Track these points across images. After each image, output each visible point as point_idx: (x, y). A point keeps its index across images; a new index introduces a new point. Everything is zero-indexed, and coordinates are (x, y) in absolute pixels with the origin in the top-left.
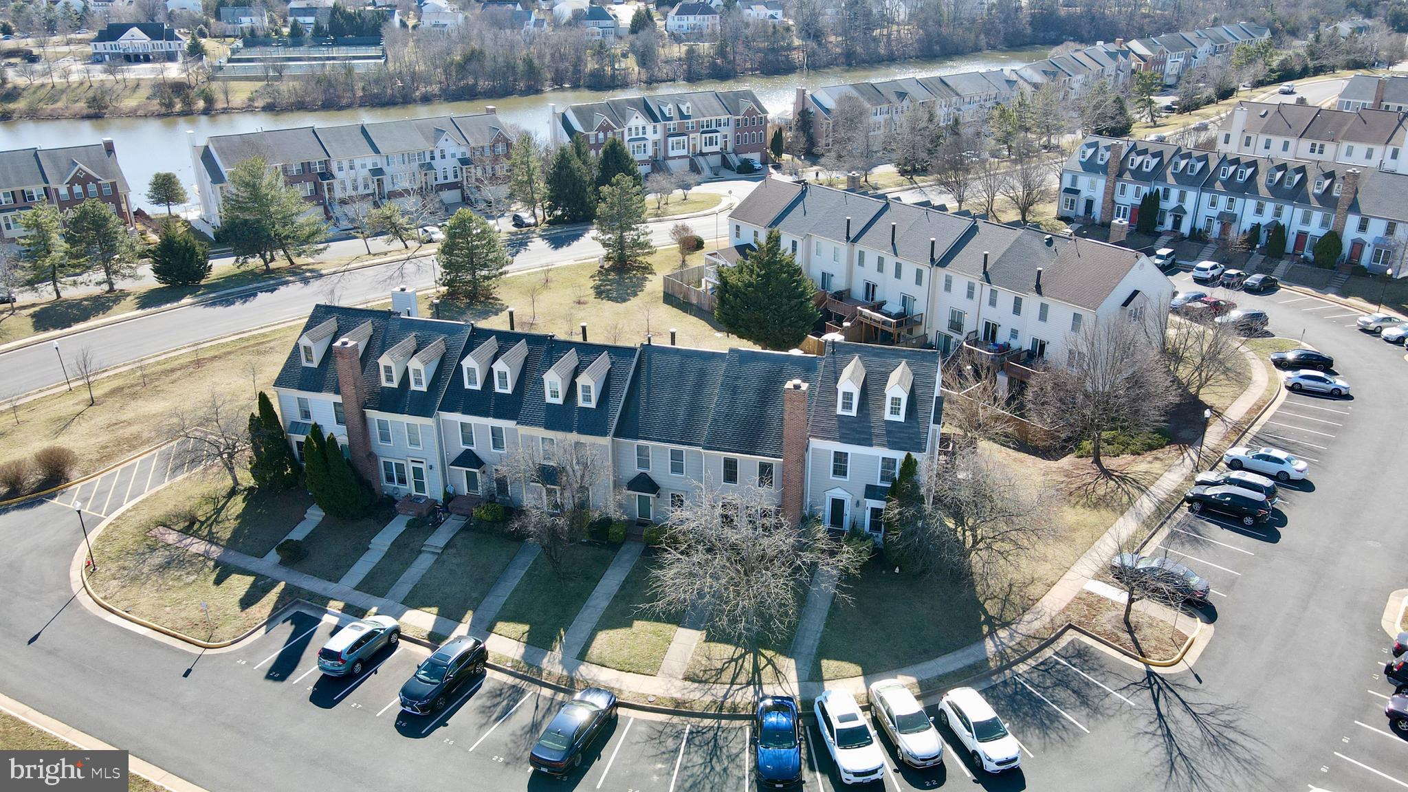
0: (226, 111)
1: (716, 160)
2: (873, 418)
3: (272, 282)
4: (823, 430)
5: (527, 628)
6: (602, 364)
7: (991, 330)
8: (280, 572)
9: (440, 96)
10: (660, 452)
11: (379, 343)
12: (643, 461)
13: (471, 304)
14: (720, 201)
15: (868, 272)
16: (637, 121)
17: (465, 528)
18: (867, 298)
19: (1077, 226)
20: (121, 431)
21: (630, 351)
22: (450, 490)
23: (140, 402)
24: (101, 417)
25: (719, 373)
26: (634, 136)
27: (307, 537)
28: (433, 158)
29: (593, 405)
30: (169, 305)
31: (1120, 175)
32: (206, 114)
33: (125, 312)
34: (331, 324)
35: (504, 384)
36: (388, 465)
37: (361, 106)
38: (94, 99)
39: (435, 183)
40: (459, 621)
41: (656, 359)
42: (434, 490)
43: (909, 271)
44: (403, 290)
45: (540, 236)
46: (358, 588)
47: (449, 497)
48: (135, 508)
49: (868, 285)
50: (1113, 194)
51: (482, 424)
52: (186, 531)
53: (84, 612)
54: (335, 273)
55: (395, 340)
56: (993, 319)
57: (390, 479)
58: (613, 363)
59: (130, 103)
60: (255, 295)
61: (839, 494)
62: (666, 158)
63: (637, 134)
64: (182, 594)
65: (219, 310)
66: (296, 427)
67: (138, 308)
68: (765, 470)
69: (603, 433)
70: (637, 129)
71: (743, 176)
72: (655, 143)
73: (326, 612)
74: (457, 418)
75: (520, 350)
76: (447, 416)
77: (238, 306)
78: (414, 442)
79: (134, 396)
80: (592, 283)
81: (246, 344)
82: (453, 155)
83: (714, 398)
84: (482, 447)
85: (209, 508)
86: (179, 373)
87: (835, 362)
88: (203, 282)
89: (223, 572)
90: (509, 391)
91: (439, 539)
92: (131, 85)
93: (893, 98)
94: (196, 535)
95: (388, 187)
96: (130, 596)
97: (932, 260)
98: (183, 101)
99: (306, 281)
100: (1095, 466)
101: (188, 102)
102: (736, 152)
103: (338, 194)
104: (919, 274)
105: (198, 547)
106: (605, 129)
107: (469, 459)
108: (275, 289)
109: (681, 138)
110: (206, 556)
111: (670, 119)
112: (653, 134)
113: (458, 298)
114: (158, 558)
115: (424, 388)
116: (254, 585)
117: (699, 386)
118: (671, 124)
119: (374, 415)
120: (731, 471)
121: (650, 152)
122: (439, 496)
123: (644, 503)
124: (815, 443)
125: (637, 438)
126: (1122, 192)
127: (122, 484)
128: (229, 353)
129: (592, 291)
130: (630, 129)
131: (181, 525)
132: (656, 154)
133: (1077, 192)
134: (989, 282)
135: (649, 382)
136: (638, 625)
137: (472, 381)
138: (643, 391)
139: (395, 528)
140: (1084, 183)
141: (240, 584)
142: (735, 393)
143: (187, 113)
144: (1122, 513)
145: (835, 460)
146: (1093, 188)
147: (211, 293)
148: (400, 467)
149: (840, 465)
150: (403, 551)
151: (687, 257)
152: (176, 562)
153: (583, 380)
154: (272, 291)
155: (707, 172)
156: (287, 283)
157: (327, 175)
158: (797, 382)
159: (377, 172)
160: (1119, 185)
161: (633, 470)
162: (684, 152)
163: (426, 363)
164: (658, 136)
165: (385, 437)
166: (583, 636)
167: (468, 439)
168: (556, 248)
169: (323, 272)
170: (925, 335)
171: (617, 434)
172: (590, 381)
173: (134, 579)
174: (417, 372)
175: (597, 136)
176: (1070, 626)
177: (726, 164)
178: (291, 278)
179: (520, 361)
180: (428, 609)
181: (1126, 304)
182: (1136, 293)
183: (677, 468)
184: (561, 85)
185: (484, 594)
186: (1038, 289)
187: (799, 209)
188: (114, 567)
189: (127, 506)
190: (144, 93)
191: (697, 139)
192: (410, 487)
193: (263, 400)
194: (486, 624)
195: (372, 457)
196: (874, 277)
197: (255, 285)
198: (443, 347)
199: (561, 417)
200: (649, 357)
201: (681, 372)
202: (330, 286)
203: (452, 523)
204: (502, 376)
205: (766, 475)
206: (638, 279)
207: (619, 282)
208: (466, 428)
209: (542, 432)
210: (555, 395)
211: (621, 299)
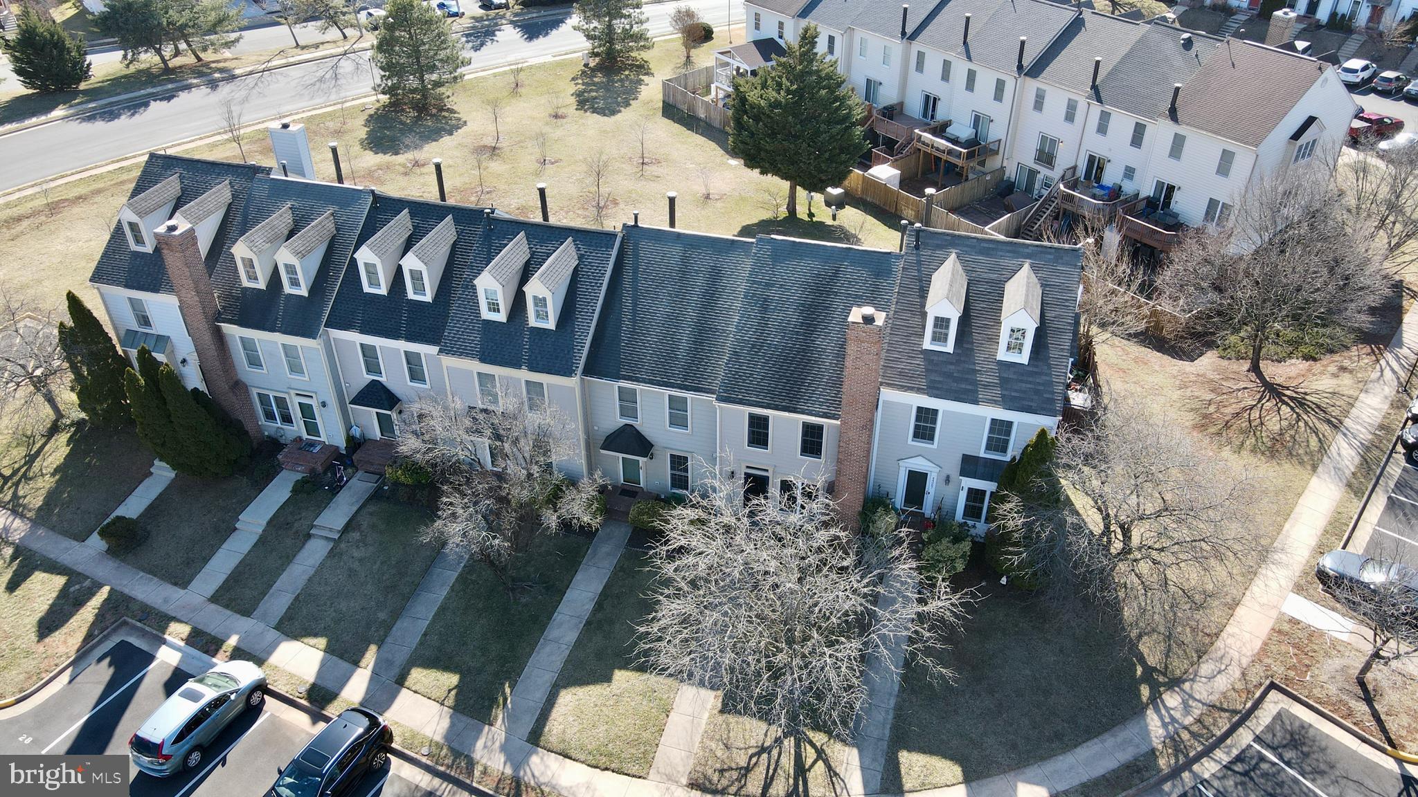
2: (980, 357)
3: (170, 86)
4: (902, 374)
5: (453, 679)
6: (563, 259)
7: (1096, 166)
8: (104, 570)
10: (654, 406)
11: (239, 219)
12: (628, 409)
13: (418, 118)
17: (376, 496)
18: (925, 115)
21: (606, 238)
22: (356, 432)
25: (743, 268)
27: (151, 507)
29: (551, 324)
30: (33, 120)
34: (171, 186)
35: (420, 289)
36: (264, 399)
40: (356, 663)
41: (647, 250)
42: (332, 432)
43: (987, 78)
44: (285, 126)
45: (512, 22)
46: (214, 599)
47: (355, 444)
49: (927, 97)
51: (391, 349)
54: (251, 73)
55: (263, 213)
56: (1100, 152)
57: (270, 416)
58: (581, 257)
60: (146, 105)
65: (100, 125)
66: (130, 337)
68: (811, 435)
69: (567, 372)
73: (164, 642)
74: (355, 338)
75: (444, 234)
76: (336, 334)
77: (124, 121)
78: (295, 368)
80: (572, 88)
83: (734, 317)
84: (394, 377)
85: (19, 454)
86: (25, 223)
87: (919, 263)
88: (83, 86)
89: (23, 568)
90: (428, 298)
91: (335, 516)
97: (1020, 67)
99: (213, 85)
100: (1253, 376)
104: (1000, 85)
107: (377, 395)
108: (173, 97)
110: (4, 537)
113: (403, 110)
115: (303, 291)
116: (63, 593)
117: (711, 297)
119: (234, 332)
120: (759, 433)
122: (341, 442)
123: (631, 468)
124: (887, 394)
125: (617, 377)
128: (98, 192)
129: (573, 100)
134: (1099, 100)
135: (635, 289)
136: (620, 676)
137: (374, 282)
138: (627, 302)
139: (277, 494)
141: (43, 590)
142: (765, 309)
144: (1314, 468)
145: (918, 419)
147: (90, 102)
148: (281, 402)
149: (925, 425)
150: (286, 533)
151: (693, 52)
153: (533, 288)
154: (169, 99)
156: (188, 87)
158: (868, 310)
161: (613, 420)
163: (302, 255)
165: (254, 361)
166: (540, 695)
167: (372, 366)
168: (531, 39)
169: (237, 72)
170: (1002, 169)
171: (588, 371)
174: (290, 269)
176: (1273, 686)
178: (195, 81)
179: (444, 251)
180: (312, 641)
181: (1296, 136)
182: (1311, 120)
183: (678, 417)
185: (396, 615)
186: (1173, 114)
192: (298, 428)
193: (76, 302)
194: (396, 671)
195: (239, 386)
196: (937, 88)
197: (150, 90)
198: (331, 226)
199: (506, 343)
200: (636, 245)
201: (684, 272)
202: (243, 93)
203: (357, 488)
204: (417, 277)
205: (812, 441)
206: (631, 81)
207: (607, 87)
208: (369, 353)
209: (475, 366)
210: (494, 308)
211: (609, 111)
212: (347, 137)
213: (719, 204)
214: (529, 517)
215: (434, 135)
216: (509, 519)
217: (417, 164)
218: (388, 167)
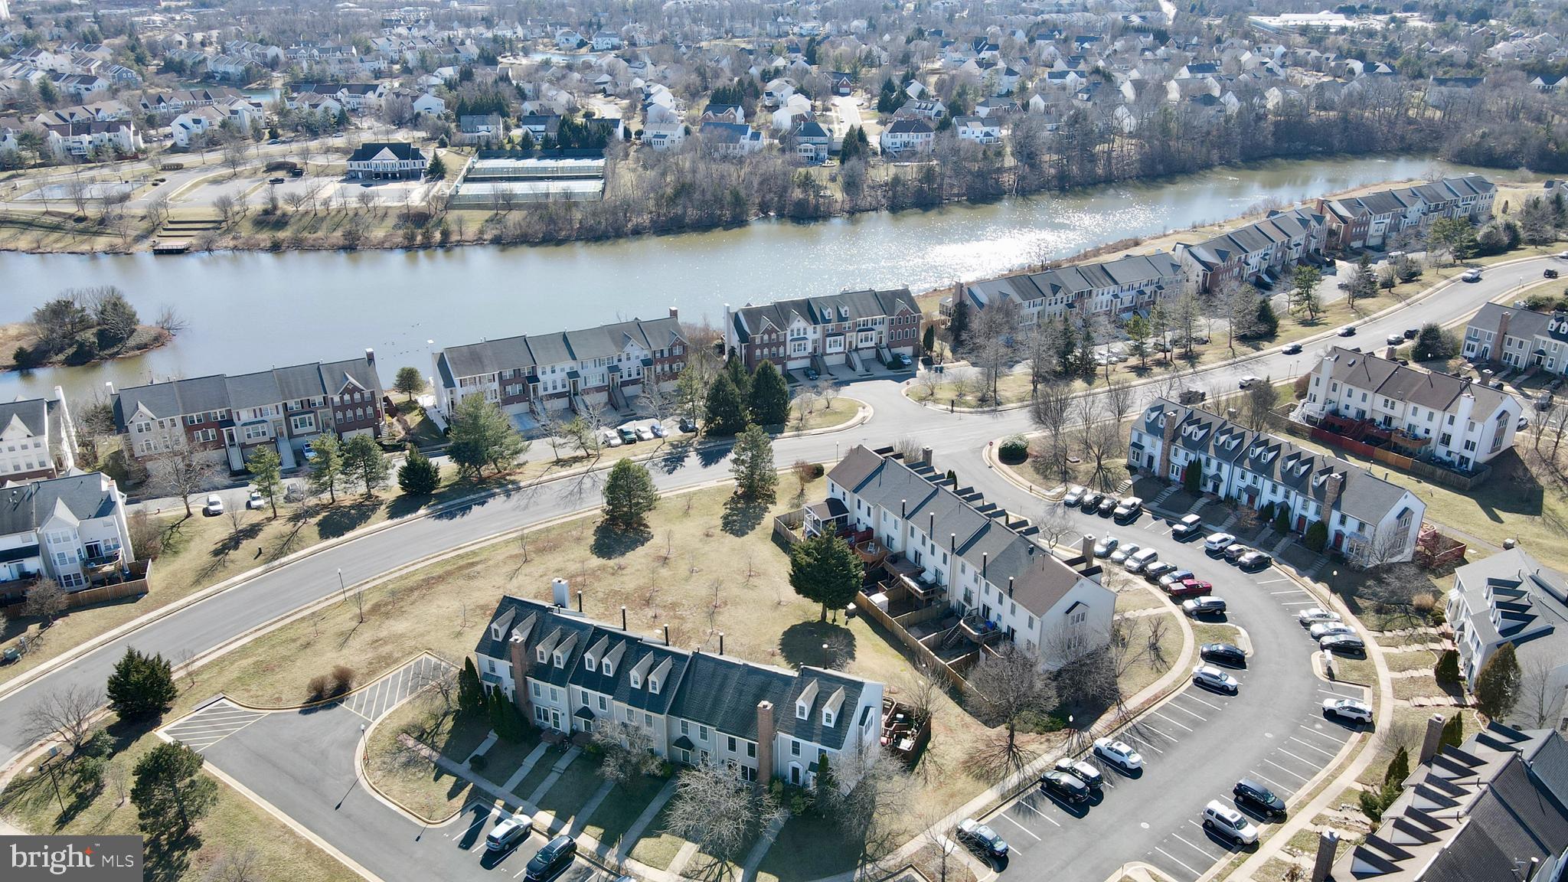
0: (460, 243)
1: (872, 354)
2: (817, 723)
3: (483, 494)
4: (787, 727)
5: (602, 831)
6: (666, 665)
7: (987, 610)
8: (470, 776)
9: (650, 228)
10: (694, 729)
11: (539, 632)
12: (685, 730)
13: (626, 530)
14: (855, 413)
15: (914, 544)
16: (799, 324)
17: (580, 757)
18: (916, 562)
19: (1138, 477)
20: (381, 649)
21: (684, 657)
22: (575, 727)
23: (392, 622)
24: (367, 634)
25: (736, 676)
26: (795, 336)
27: (488, 752)
28: (620, 360)
30: (409, 516)
31: (1173, 440)
32: (442, 247)
33: (379, 522)
34: (510, 614)
35: (608, 671)
36: (538, 709)
37: (578, 239)
38: (350, 233)
39: (620, 380)
40: (566, 821)
41: (701, 663)
42: (565, 726)
43: (940, 551)
44: (559, 581)
45: (696, 450)
46: (513, 792)
47: (574, 732)
48: (390, 717)
49: (916, 553)
50: (1168, 454)
51: (594, 695)
52: (419, 739)
53: (363, 791)
54: (530, 485)
55: (548, 633)
56: (988, 604)
57: (539, 717)
58: (673, 666)
59: (378, 233)
60: (470, 508)
61: (796, 764)
62: (824, 354)
63: (798, 334)
64: (415, 786)
65: (445, 522)
66: (486, 676)
67: (389, 518)
68: (751, 748)
69: (662, 712)
70: (799, 330)
71: (891, 373)
72: (815, 341)
73: (494, 807)
74: (580, 688)
75: (621, 647)
76: (572, 686)
77: (458, 519)
78: (554, 698)
79: (387, 615)
80: (723, 512)
81: (461, 563)
82: (637, 357)
83: (729, 697)
84: (594, 705)
85: (432, 722)
86: (416, 593)
88: (434, 492)
89: (440, 772)
90: (611, 675)
91: (562, 764)
92: (380, 213)
93: (1047, 291)
94: (424, 742)
95: (581, 386)
96: (388, 783)
97: (953, 549)
98: (423, 235)
99: (508, 493)
100: (1008, 739)
101: (427, 236)
102: (889, 347)
103: (541, 392)
104: (945, 556)
105: (426, 752)
106: (769, 332)
107: (586, 713)
108: (486, 502)
109: (838, 338)
110: (429, 758)
111: (829, 321)
112: (813, 333)
113: (617, 523)
114: (403, 758)
115: (562, 667)
116: (455, 784)
117: (722, 686)
118: (830, 326)
119: (531, 680)
120: (732, 745)
121: (810, 349)
122: (568, 731)
123: (685, 755)
124: (781, 734)
125: (682, 716)
126: (1176, 455)
127: (382, 695)
128: (449, 574)
129: (720, 522)
130: (792, 331)
131: (416, 734)
132: (815, 349)
133: (1141, 447)
134: (984, 577)
135: (693, 680)
136: (663, 836)
137: (590, 666)
138: (690, 685)
139: (539, 752)
140: (1147, 440)
141: (448, 781)
142: (740, 695)
143: (426, 246)
144: (990, 787)
145: (793, 746)
146: (1154, 447)
147: (439, 503)
148: (545, 712)
149: (796, 748)
150: (542, 768)
151: (807, 486)
152: (412, 762)
153: (652, 678)
154: (483, 504)
155: (859, 368)
156: (493, 495)
157: (534, 378)
158: (766, 703)
159: (573, 375)
160: (1173, 448)
161: (679, 735)
162: (841, 349)
163: (563, 652)
164: (818, 335)
165: (538, 693)
166: (632, 840)
167: (585, 701)
168: (706, 465)
169: (522, 484)
170: (949, 600)
171: (670, 713)
172: (656, 680)
173: (390, 771)
174: (559, 656)
175: (762, 338)
176: (911, 865)
177: (879, 358)
178: (497, 490)
179: (620, 656)
180: (550, 812)
181: (1068, 612)
182: (1077, 604)
183: (704, 736)
184: (766, 213)
185: (583, 805)
186: (1011, 593)
187: (876, 479)
188: (379, 761)
189: (385, 714)
190: (391, 221)
191: (853, 337)
192: (551, 723)
193: (468, 661)
194: (580, 826)
195: (529, 703)
196: (920, 548)
197: (472, 497)
198: (575, 640)
199: (639, 698)
200: (697, 662)
201: (713, 675)
202: (526, 501)
203: (572, 752)
204: (607, 666)
205: (751, 750)
206: (761, 508)
207: (743, 512)
208: (585, 695)
209: (626, 706)
210: (636, 683)
211: (740, 533)
212: (583, 543)
213: (784, 609)
214: (636, 768)
215: (633, 545)
216: (629, 768)
217: (621, 568)
218: (603, 568)
